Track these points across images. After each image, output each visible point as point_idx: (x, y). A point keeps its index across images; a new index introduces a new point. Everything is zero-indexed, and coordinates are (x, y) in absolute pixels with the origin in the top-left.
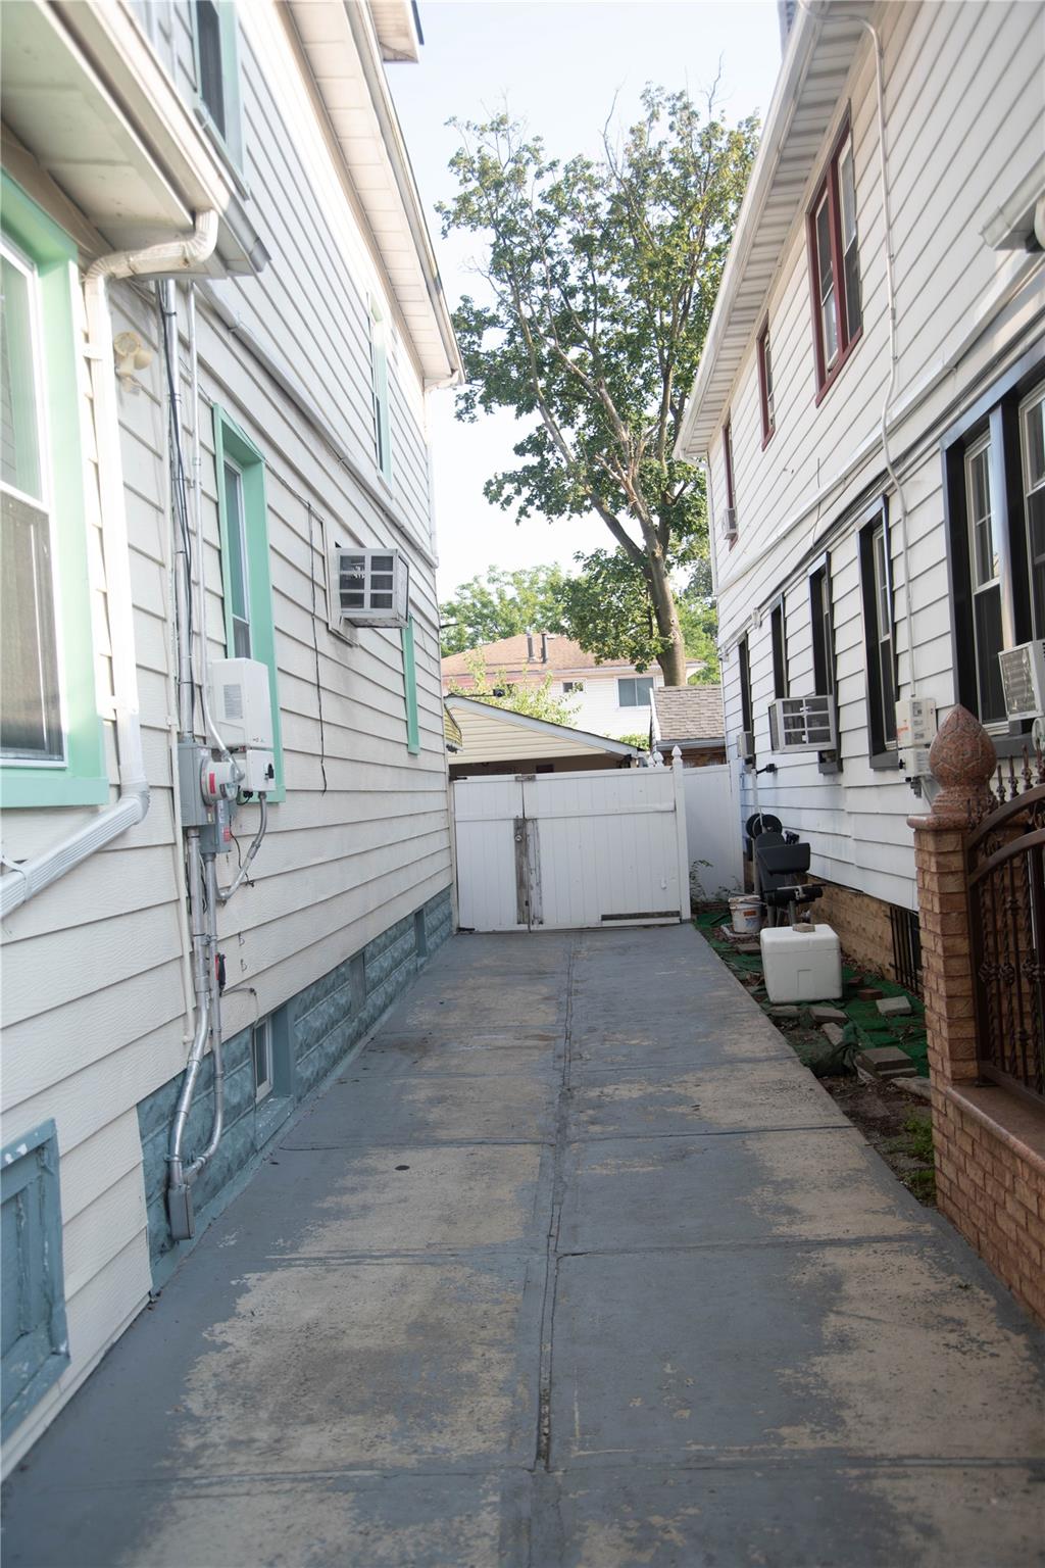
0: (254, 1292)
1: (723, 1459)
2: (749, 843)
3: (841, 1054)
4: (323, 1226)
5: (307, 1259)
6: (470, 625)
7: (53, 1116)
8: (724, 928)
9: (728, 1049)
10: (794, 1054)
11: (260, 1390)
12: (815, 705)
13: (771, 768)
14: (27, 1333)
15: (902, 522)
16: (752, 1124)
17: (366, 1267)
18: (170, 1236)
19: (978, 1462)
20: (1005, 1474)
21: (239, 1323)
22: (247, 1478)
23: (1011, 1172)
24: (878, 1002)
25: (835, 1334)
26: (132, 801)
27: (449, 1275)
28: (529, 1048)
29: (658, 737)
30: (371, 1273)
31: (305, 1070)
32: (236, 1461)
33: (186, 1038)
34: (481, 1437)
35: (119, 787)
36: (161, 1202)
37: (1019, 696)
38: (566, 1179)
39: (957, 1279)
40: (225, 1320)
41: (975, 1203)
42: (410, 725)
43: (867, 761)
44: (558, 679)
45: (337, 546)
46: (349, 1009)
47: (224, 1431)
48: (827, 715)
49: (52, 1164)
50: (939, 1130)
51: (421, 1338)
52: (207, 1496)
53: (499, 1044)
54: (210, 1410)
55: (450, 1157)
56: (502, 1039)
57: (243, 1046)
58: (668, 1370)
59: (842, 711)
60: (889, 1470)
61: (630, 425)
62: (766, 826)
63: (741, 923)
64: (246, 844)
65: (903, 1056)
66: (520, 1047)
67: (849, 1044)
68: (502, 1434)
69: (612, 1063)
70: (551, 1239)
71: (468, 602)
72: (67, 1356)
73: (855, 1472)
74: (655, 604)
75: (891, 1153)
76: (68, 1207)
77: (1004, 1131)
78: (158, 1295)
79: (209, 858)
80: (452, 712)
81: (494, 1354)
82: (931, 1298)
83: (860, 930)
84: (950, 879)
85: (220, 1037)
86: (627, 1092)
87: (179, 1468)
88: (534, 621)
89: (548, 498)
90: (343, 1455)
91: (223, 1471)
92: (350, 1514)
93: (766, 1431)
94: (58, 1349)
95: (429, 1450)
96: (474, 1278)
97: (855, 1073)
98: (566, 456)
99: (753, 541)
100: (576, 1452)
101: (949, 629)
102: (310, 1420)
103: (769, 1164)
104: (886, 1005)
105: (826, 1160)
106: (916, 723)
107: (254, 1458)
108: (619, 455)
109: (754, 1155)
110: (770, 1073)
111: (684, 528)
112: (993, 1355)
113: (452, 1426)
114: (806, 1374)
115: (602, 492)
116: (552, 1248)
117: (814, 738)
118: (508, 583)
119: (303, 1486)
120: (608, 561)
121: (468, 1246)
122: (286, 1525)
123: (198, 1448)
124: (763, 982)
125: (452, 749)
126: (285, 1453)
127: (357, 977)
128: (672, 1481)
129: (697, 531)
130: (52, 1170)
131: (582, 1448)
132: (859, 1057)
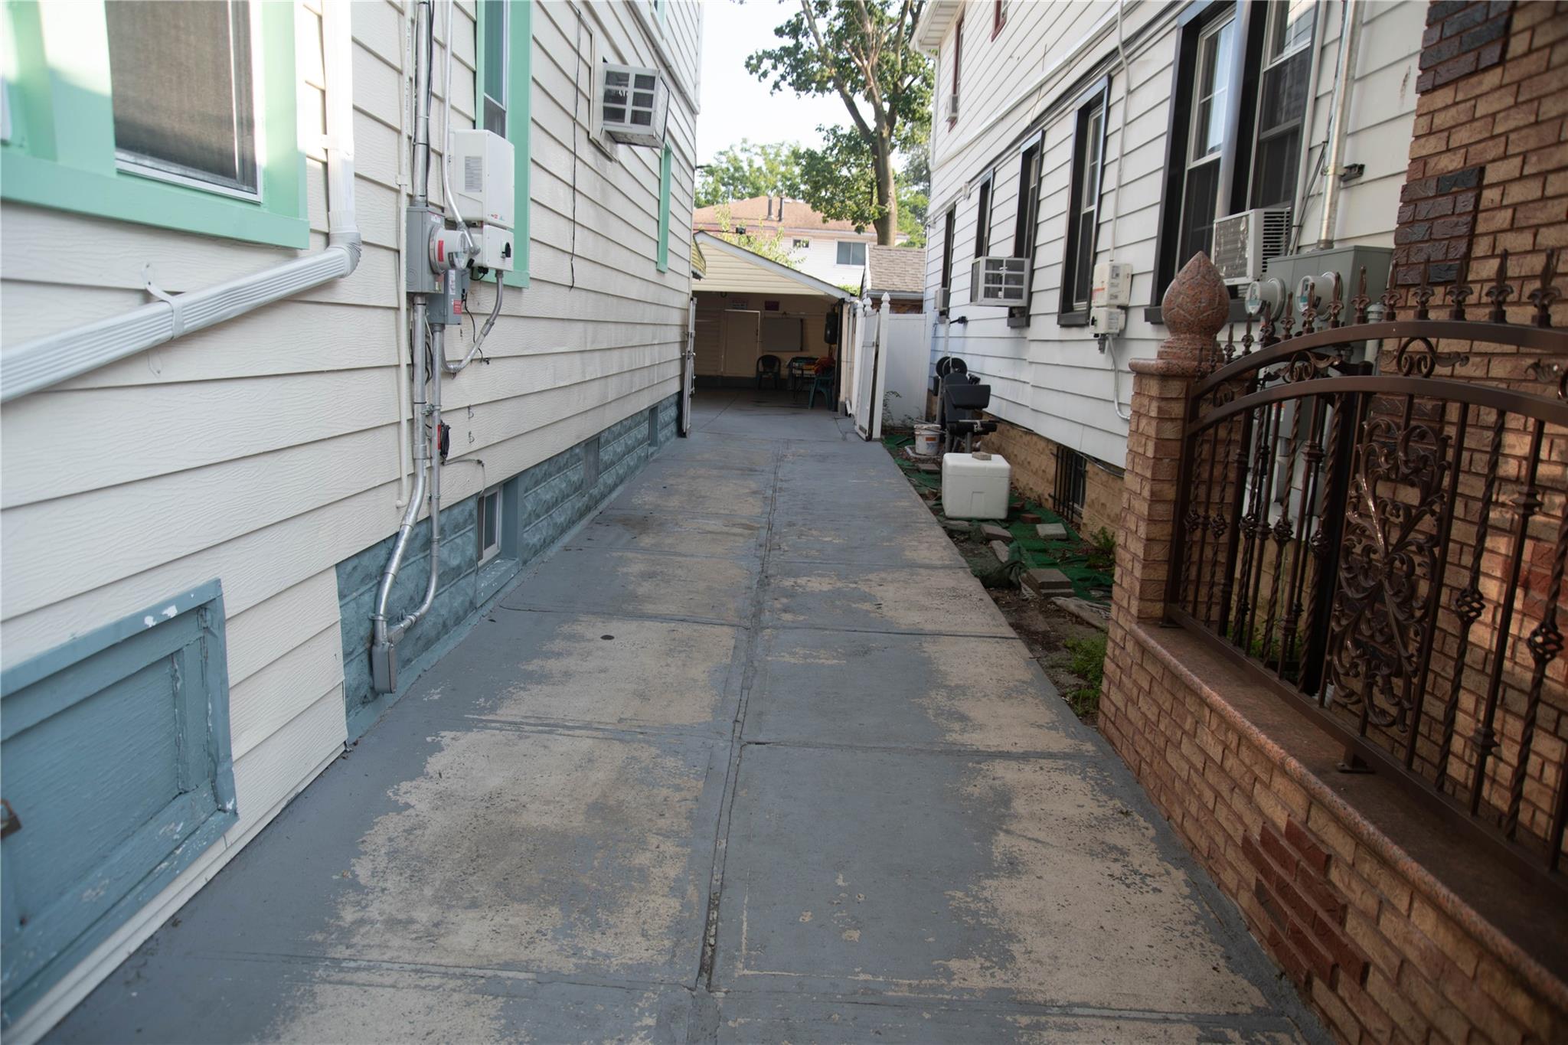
0: (445, 752)
1: (890, 993)
2: (936, 381)
3: (1008, 570)
4: (524, 689)
5: (503, 722)
6: (724, 185)
7: (219, 576)
8: (907, 448)
9: (909, 554)
10: (966, 565)
11: (431, 862)
12: (1011, 265)
13: (963, 320)
14: (186, 792)
15: (1123, 101)
16: (929, 627)
17: (557, 737)
18: (372, 688)
19: (1147, 1015)
20: (1174, 1029)
21: (424, 784)
22: (396, 966)
23: (1194, 717)
24: (1039, 527)
25: (1005, 855)
26: (339, 252)
27: (636, 754)
28: (735, 535)
29: (868, 286)
30: (562, 744)
31: (532, 537)
32: (390, 944)
33: (399, 503)
34: (645, 944)
35: (327, 235)
36: (365, 657)
37: (1230, 263)
38: (756, 664)
39: (1118, 803)
40: (412, 779)
41: (1142, 734)
42: (661, 245)
43: (1055, 318)
44: (790, 236)
45: (605, 61)
46: (580, 486)
47: (385, 906)
48: (1022, 276)
49: (216, 626)
50: (1112, 660)
51: (599, 821)
52: (351, 983)
53: (708, 528)
54: (376, 879)
55: (653, 632)
56: (714, 525)
57: (466, 513)
58: (840, 882)
59: (1037, 273)
60: (1059, 1020)
61: (875, 20)
62: (954, 367)
63: (922, 446)
64: (480, 322)
65: (1063, 578)
66: (727, 533)
67: (1016, 562)
68: (666, 942)
69: (807, 557)
70: (737, 725)
71: (724, 166)
72: (235, 813)
73: (1025, 1020)
74: (878, 177)
75: (1052, 667)
76: (236, 668)
77: (1196, 679)
78: (355, 744)
79: (437, 328)
80: (701, 246)
81: (669, 847)
82: (1094, 822)
83: (1026, 463)
84: (1169, 426)
85: (438, 504)
86: (818, 584)
87: (331, 944)
88: (775, 187)
89: (799, 76)
90: (500, 950)
91: (374, 954)
92: (496, 1025)
93: (936, 962)
94: (224, 805)
95: (590, 954)
96: (659, 760)
97: (1019, 588)
98: (818, 42)
99: (972, 122)
100: (741, 970)
101: (1159, 200)
102: (474, 905)
103: (943, 668)
104: (1047, 529)
105: (995, 669)
106: (1112, 285)
107: (408, 943)
108: (863, 47)
109: (930, 657)
110: (945, 580)
111: (910, 114)
112: (1155, 890)
113: (617, 927)
114: (976, 898)
115: (844, 78)
116: (737, 734)
117: (1009, 294)
118: (756, 154)
119: (452, 984)
120: (844, 136)
121: (657, 725)
122: (426, 1030)
123: (353, 923)
124: (940, 498)
125: (696, 276)
126: (441, 941)
127: (591, 458)
128: (837, 1016)
129: (920, 119)
130: (216, 632)
131: (747, 966)
132: (1025, 575)
